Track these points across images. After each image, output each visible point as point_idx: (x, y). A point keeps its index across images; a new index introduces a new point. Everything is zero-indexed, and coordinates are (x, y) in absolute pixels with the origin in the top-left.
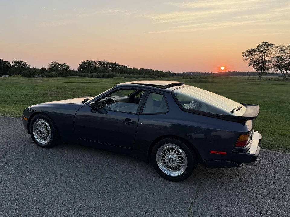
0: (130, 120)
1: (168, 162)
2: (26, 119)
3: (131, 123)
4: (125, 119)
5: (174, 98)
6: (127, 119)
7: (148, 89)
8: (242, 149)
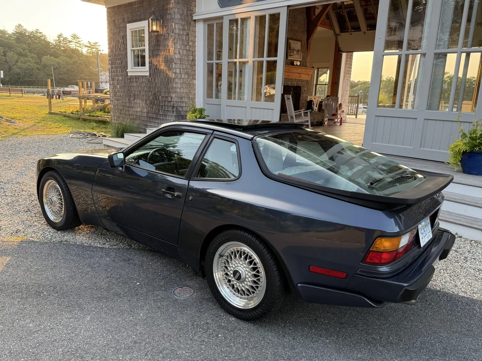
0: (173, 190)
1: (233, 279)
3: (174, 195)
4: (166, 188)
5: (254, 150)
7: (211, 132)
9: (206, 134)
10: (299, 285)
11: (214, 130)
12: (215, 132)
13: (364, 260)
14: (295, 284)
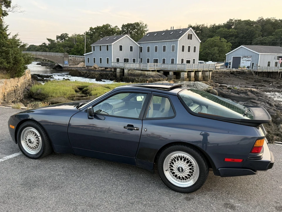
0: (132, 126)
1: (177, 172)
2: (13, 127)
3: (135, 129)
4: (126, 126)
5: (180, 101)
6: (129, 125)
7: (151, 92)
8: (258, 155)
9: (147, 94)
10: (219, 169)
11: (152, 91)
12: (153, 92)
13: (251, 152)
14: (217, 169)
